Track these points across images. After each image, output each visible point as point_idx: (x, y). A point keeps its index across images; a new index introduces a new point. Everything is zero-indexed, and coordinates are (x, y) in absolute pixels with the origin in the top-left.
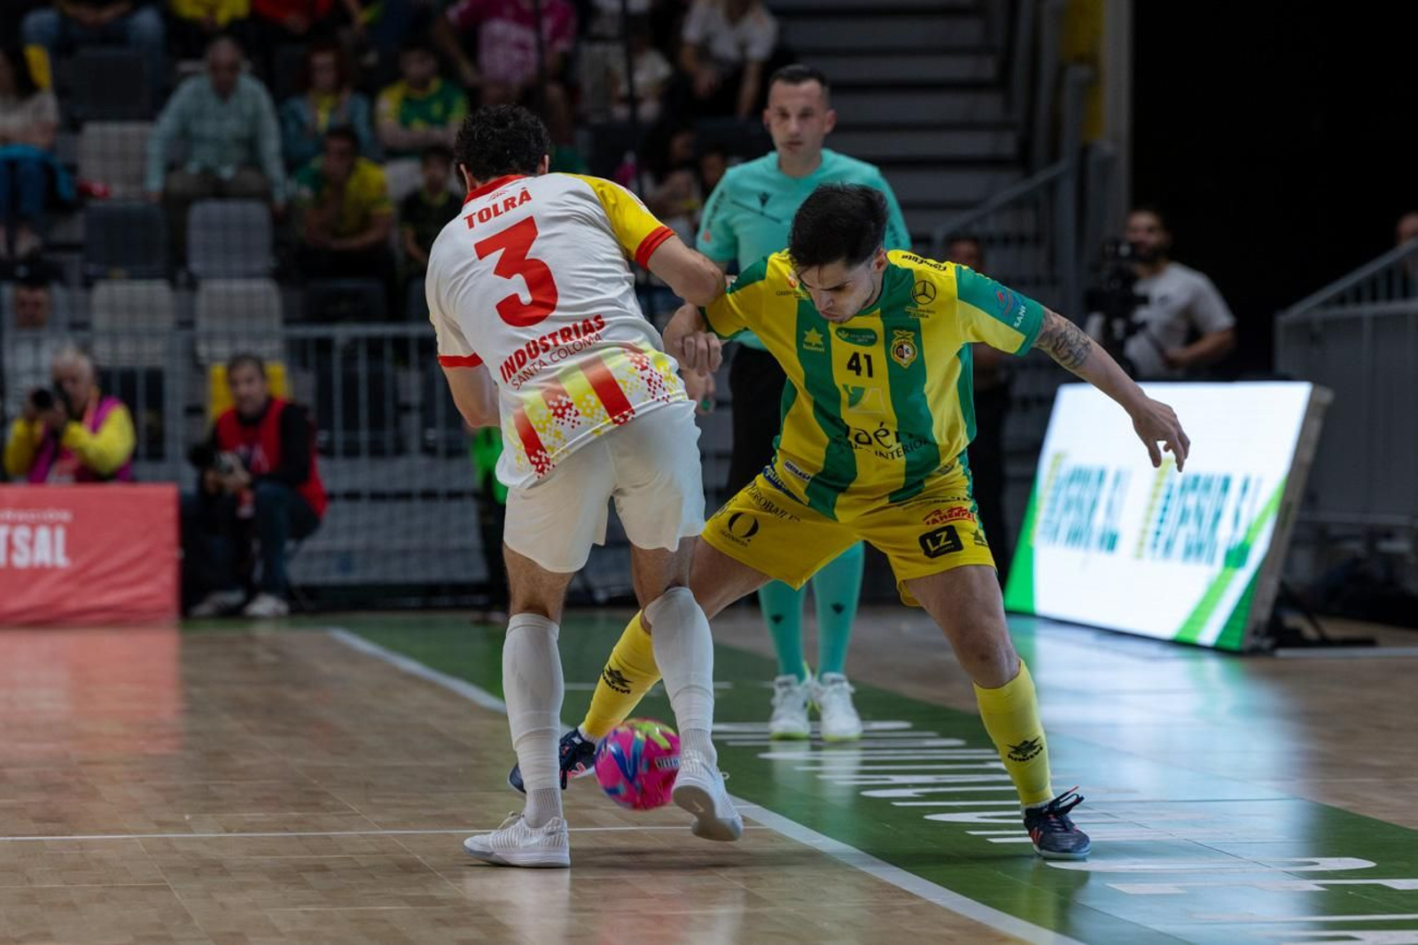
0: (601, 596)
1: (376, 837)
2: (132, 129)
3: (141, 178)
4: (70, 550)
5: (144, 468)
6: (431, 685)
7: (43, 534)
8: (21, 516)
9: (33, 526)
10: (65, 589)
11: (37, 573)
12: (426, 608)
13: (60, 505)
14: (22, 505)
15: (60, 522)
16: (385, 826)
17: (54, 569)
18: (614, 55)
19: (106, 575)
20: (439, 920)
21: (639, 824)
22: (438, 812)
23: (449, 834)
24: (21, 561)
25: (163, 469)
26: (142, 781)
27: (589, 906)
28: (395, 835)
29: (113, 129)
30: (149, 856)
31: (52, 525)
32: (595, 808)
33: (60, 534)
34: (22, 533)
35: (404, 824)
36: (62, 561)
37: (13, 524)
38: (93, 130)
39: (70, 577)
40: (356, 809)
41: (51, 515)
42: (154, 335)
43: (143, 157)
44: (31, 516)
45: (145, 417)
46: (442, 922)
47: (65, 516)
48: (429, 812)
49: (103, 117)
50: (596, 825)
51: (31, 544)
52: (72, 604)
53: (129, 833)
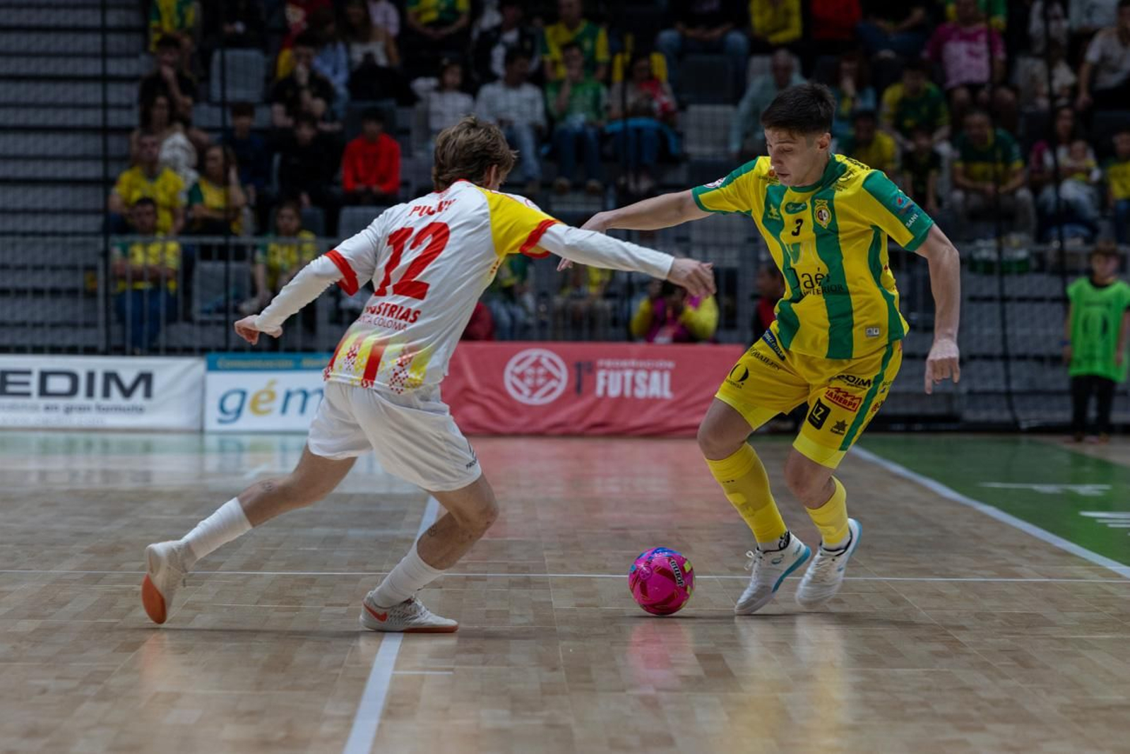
0: (1024, 426)
1: (876, 581)
2: (719, 109)
3: (726, 143)
4: (673, 388)
5: (723, 335)
6: (910, 482)
7: (655, 376)
8: (642, 364)
9: (649, 371)
10: (670, 412)
11: (651, 402)
12: (908, 431)
13: (666, 358)
14: (642, 357)
15: (667, 369)
16: (881, 574)
17: (662, 399)
18: (1038, 67)
19: (696, 404)
20: (917, 637)
21: (1050, 577)
22: (916, 566)
23: (924, 581)
24: (640, 393)
25: (735, 335)
26: (719, 540)
27: (1016, 631)
28: (888, 581)
29: (707, 109)
30: (724, 590)
31: (662, 370)
32: (1021, 566)
33: (667, 376)
34: (641, 375)
35: (894, 573)
36: (667, 394)
37: (636, 369)
38: (694, 109)
39: (672, 405)
40: (861, 563)
41: (661, 364)
42: (730, 245)
43: (727, 128)
44: (648, 364)
45: (725, 300)
46: (920, 639)
47: (670, 365)
48: (912, 566)
49: (701, 101)
50: (1021, 577)
51: (648, 382)
52: (674, 423)
53: (711, 575)
